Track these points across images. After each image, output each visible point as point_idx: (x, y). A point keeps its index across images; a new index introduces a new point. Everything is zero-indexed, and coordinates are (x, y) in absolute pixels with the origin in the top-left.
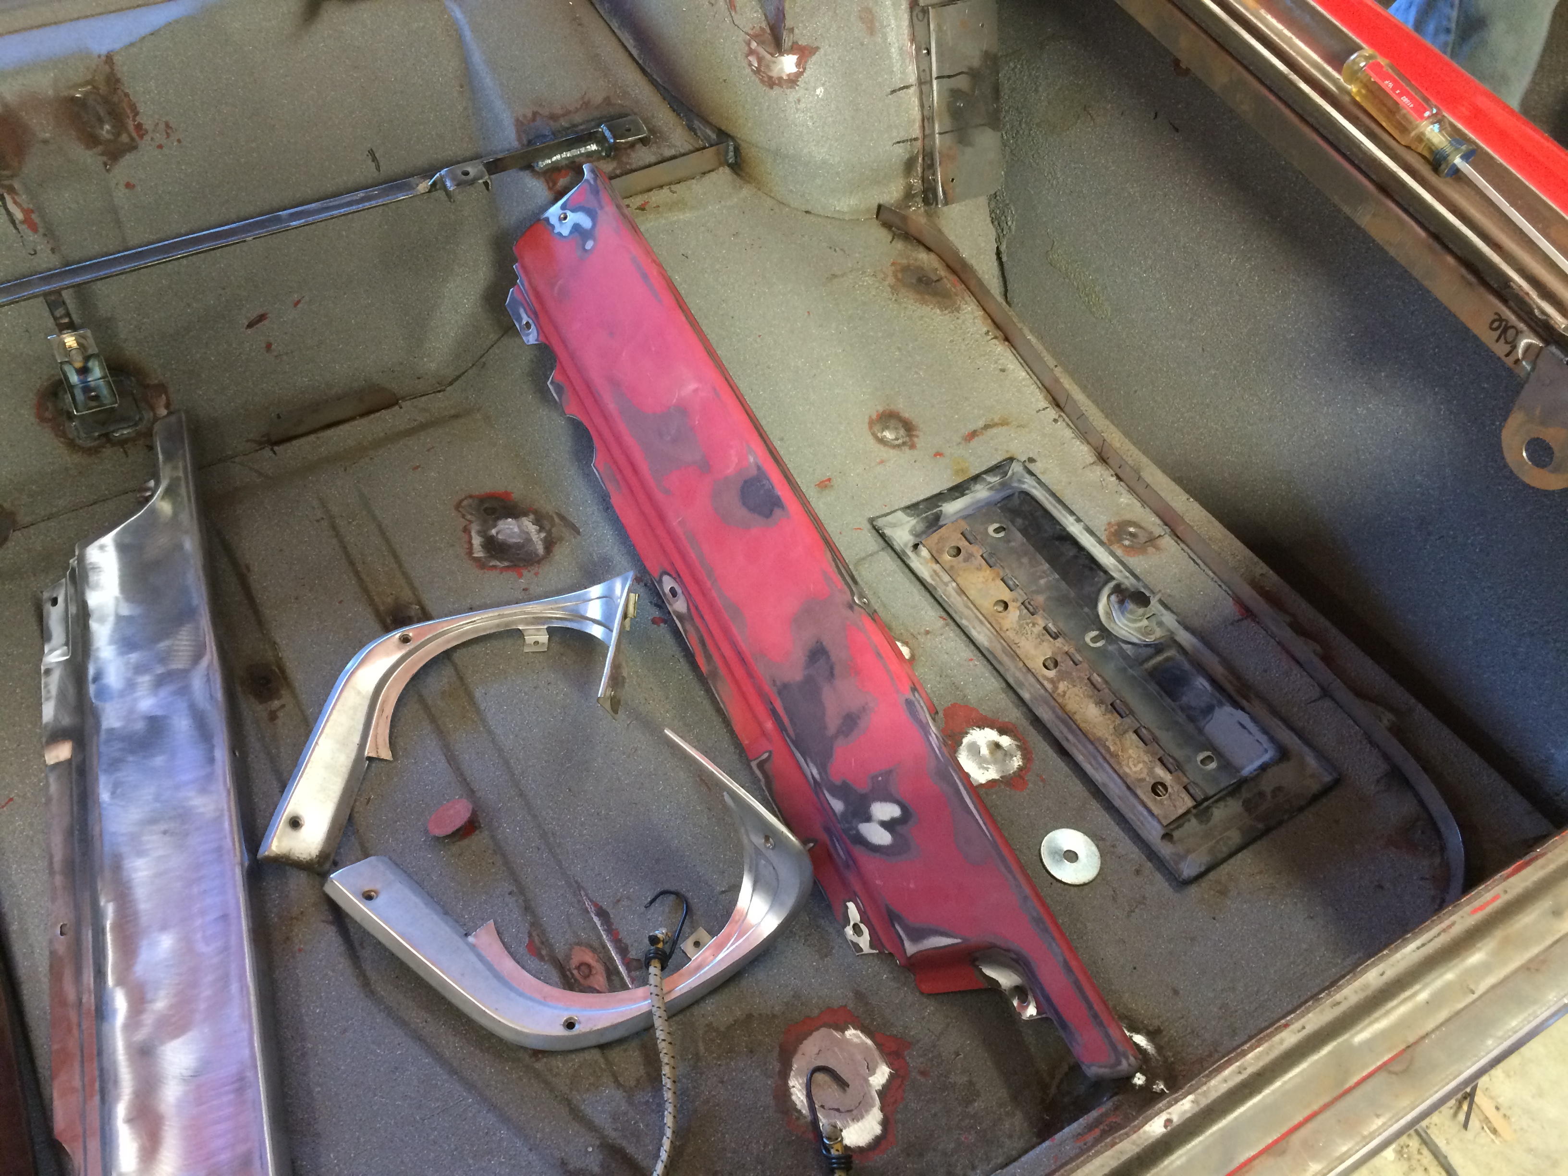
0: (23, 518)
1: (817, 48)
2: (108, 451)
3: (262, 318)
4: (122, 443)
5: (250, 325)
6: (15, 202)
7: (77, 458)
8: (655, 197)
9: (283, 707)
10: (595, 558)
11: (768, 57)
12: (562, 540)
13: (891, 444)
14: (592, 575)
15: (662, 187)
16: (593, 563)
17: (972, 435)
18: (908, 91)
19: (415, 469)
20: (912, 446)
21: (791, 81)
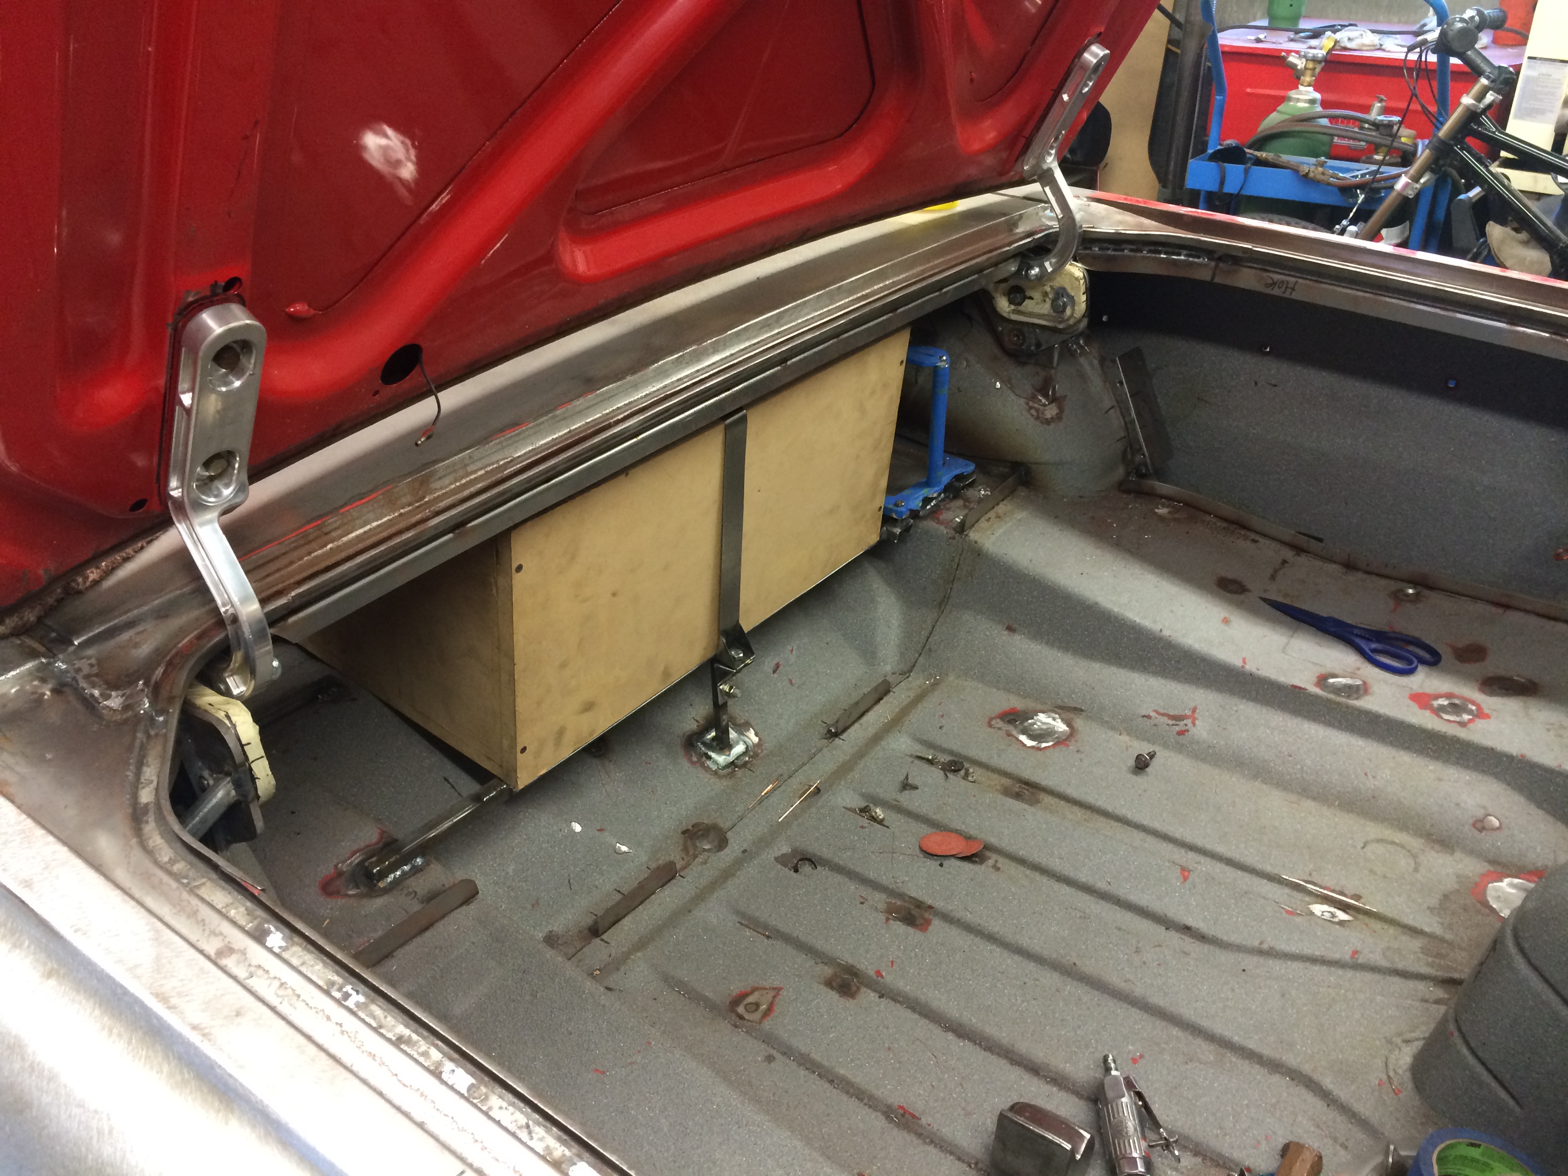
0: (724, 824)
1: (1066, 396)
2: (739, 773)
3: (777, 666)
4: (744, 765)
5: (774, 672)
8: (1001, 508)
9: (996, 861)
10: (1106, 719)
11: (1041, 408)
12: (1072, 719)
13: (1236, 593)
14: (1113, 728)
15: (998, 504)
16: (1107, 722)
17: (1273, 577)
18: (1112, 410)
19: (942, 716)
20: (1249, 591)
21: (1059, 417)
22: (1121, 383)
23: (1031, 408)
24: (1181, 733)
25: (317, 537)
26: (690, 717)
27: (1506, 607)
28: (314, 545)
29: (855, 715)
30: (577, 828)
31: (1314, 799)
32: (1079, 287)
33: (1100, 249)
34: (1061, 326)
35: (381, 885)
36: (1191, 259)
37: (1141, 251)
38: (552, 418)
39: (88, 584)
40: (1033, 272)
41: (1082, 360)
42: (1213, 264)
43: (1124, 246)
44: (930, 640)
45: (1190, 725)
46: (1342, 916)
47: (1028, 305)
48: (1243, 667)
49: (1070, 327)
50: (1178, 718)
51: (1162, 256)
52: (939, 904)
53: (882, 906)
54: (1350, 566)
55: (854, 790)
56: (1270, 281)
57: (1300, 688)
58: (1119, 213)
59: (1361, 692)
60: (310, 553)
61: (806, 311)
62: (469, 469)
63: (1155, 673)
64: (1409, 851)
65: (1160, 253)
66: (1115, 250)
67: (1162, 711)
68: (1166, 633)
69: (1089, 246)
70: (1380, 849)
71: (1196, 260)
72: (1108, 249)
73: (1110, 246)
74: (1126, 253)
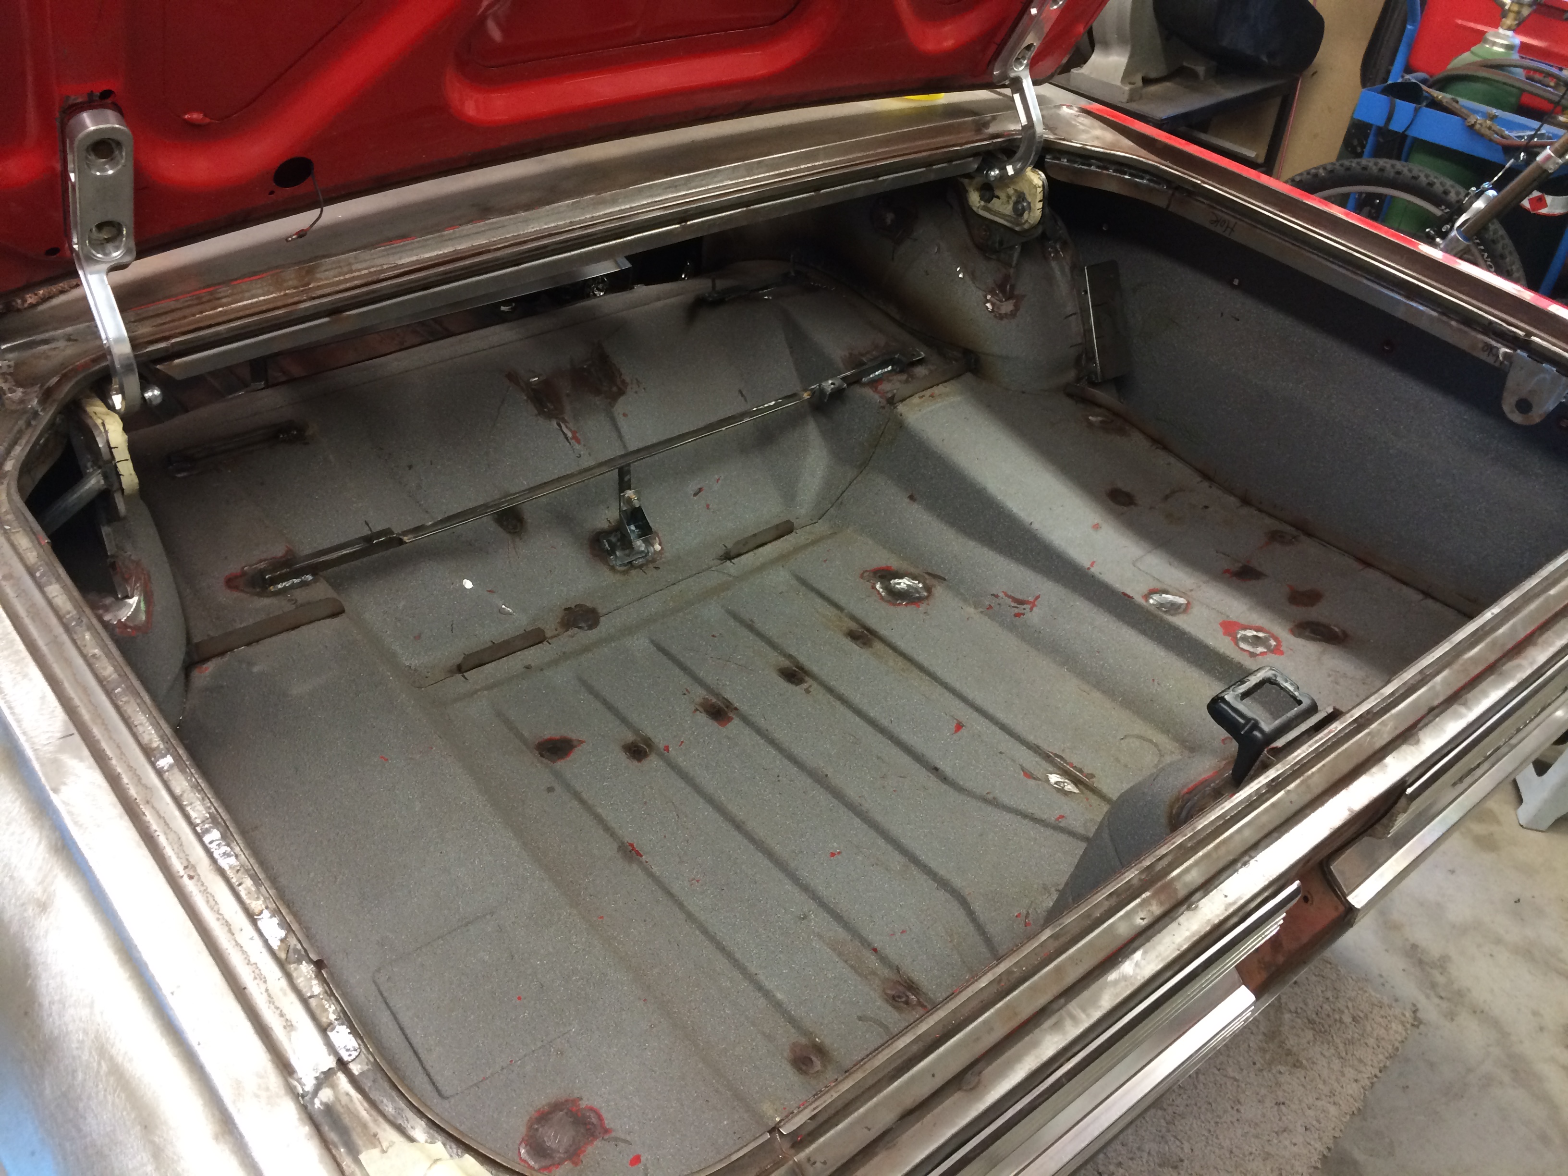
0: (601, 610)
1: (1024, 296)
2: (634, 572)
3: (700, 490)
4: (641, 567)
5: (695, 495)
6: (567, 427)
7: (618, 577)
8: (936, 390)
9: (810, 686)
10: (962, 591)
11: (998, 302)
12: (935, 586)
13: (1124, 504)
14: (965, 600)
15: (938, 385)
16: (962, 594)
17: (1167, 497)
18: (1074, 317)
19: (825, 561)
20: (1136, 505)
21: (1013, 314)
22: (1086, 292)
23: (988, 301)
24: (1018, 615)
25: (209, 301)
26: (603, 517)
27: (1368, 564)
28: (207, 306)
29: (751, 544)
30: (468, 584)
31: (1104, 692)
32: (1035, 195)
33: (1068, 161)
34: (1017, 229)
35: (272, 588)
36: (1152, 184)
37: (1107, 169)
38: (439, 236)
39: (26, 305)
40: (992, 173)
41: (1054, 264)
42: (1170, 192)
43: (1093, 161)
44: (844, 494)
45: (1028, 610)
46: (1070, 787)
47: (996, 204)
48: (1089, 569)
49: (1026, 231)
50: (1021, 602)
51: (1127, 177)
52: (744, 708)
53: (698, 700)
54: (1246, 501)
55: (723, 606)
56: (1215, 219)
57: (1129, 596)
58: (1102, 129)
59: (1181, 610)
60: (201, 312)
61: (720, 178)
62: (354, 267)
63: (1017, 560)
64: (1159, 750)
65: (1125, 173)
66: (1083, 164)
67: (1010, 593)
68: (1035, 526)
69: (1058, 155)
70: (1135, 743)
71: (1156, 186)
72: (1076, 162)
73: (1078, 160)
74: (1093, 168)
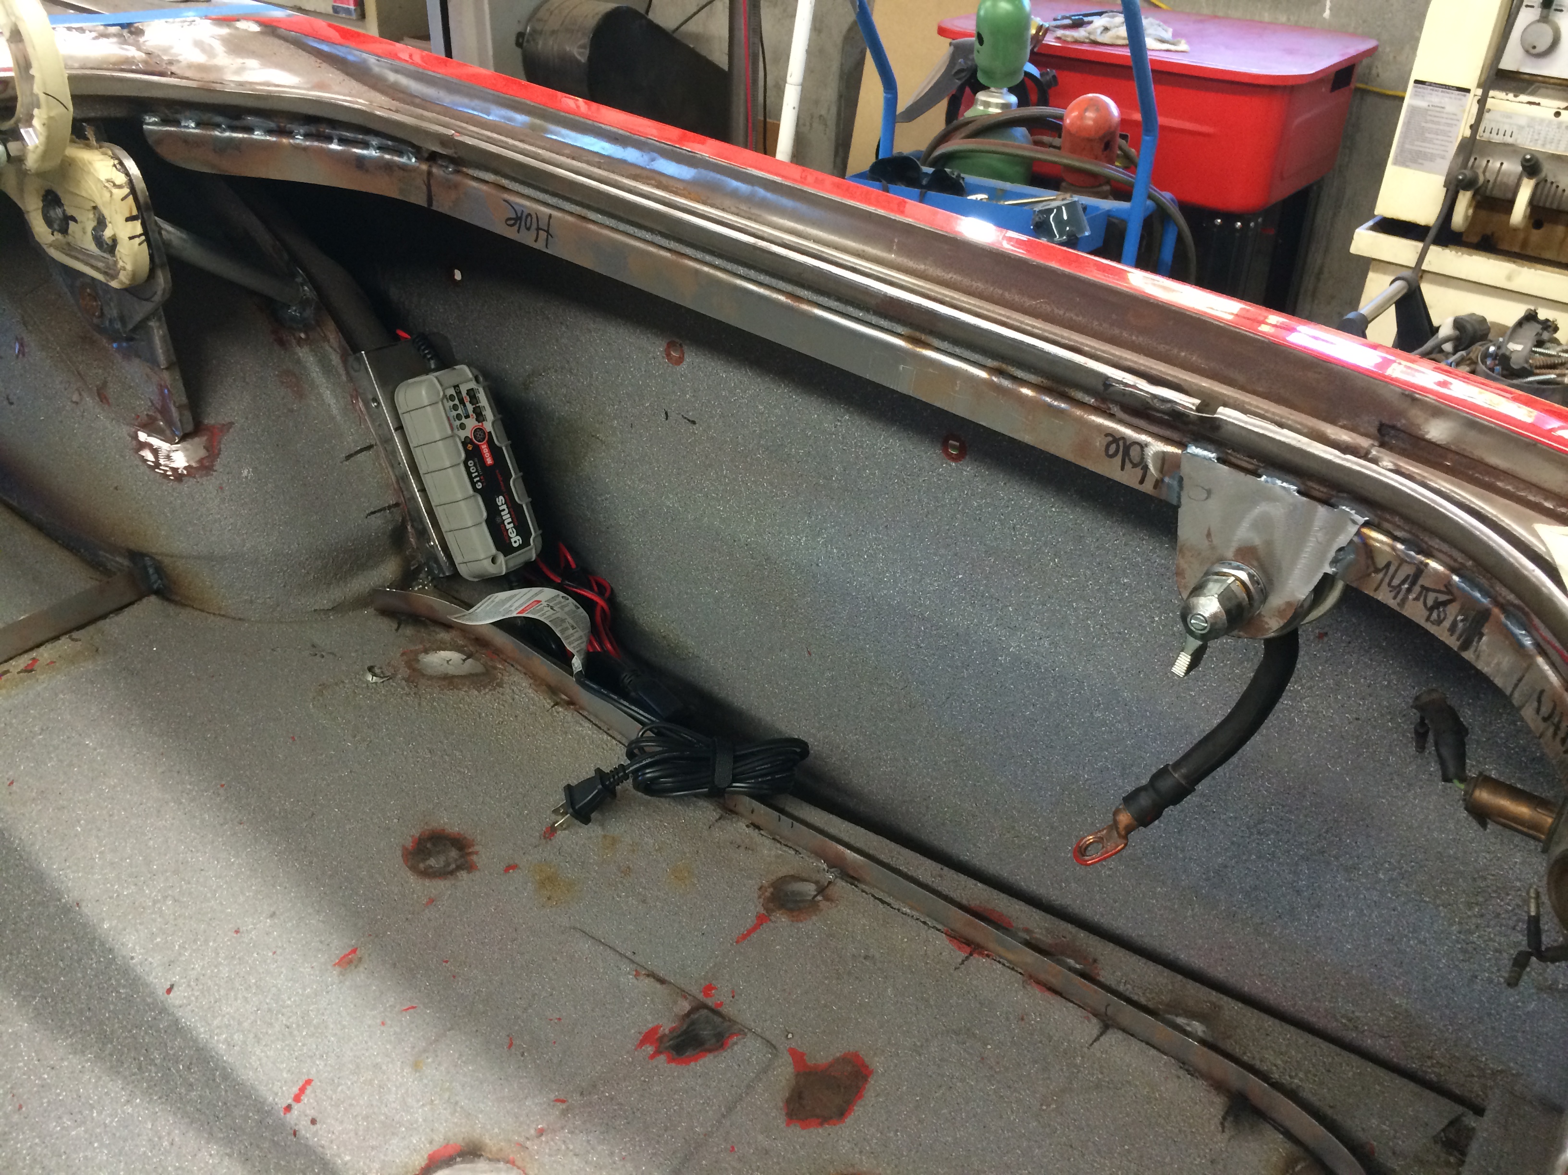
1: (229, 425)
8: (47, 652)
11: (165, 446)
15: (55, 639)
17: (552, 831)
18: (368, 453)
20: (471, 868)
21: (204, 467)
22: (378, 402)
23: (142, 446)
32: (112, 205)
33: (198, 125)
34: (116, 285)
36: (387, 157)
37: (290, 134)
42: (425, 168)
47: (76, 234)
49: (142, 286)
51: (334, 146)
56: (512, 213)
65: (329, 139)
66: (232, 128)
69: (172, 115)
71: (396, 159)
72: (217, 126)
73: (219, 119)
74: (258, 135)
